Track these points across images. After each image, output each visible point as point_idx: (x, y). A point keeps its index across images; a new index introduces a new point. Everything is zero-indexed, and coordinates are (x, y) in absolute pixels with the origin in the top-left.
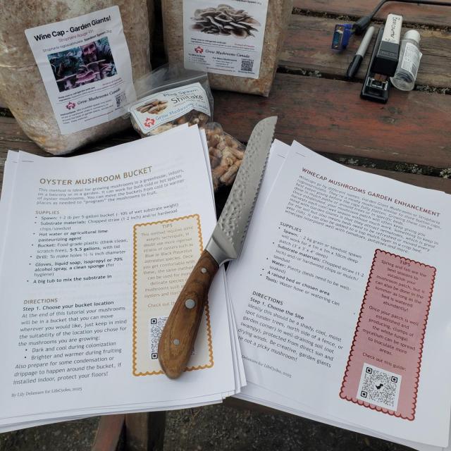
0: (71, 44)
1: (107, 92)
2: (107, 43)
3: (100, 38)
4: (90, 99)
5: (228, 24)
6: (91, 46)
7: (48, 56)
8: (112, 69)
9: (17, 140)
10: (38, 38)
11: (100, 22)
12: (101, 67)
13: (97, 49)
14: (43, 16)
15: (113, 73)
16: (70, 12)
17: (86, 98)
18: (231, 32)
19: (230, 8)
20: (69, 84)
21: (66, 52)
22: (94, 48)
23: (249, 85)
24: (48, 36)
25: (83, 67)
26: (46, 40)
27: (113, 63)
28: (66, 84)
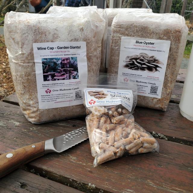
0: (56, 55)
1: (71, 88)
2: (76, 60)
3: (73, 56)
4: (61, 90)
5: (144, 64)
6: (67, 59)
7: (42, 59)
8: (76, 75)
9: (16, 115)
10: (39, 49)
11: (74, 48)
12: (70, 72)
13: (70, 62)
14: (45, 38)
15: (76, 77)
16: (59, 39)
17: (59, 89)
18: (146, 69)
19: (146, 54)
20: (50, 78)
21: (52, 59)
22: (68, 61)
23: (154, 103)
24: (45, 49)
25: (60, 70)
26: (43, 51)
27: (78, 72)
28: (48, 77)
